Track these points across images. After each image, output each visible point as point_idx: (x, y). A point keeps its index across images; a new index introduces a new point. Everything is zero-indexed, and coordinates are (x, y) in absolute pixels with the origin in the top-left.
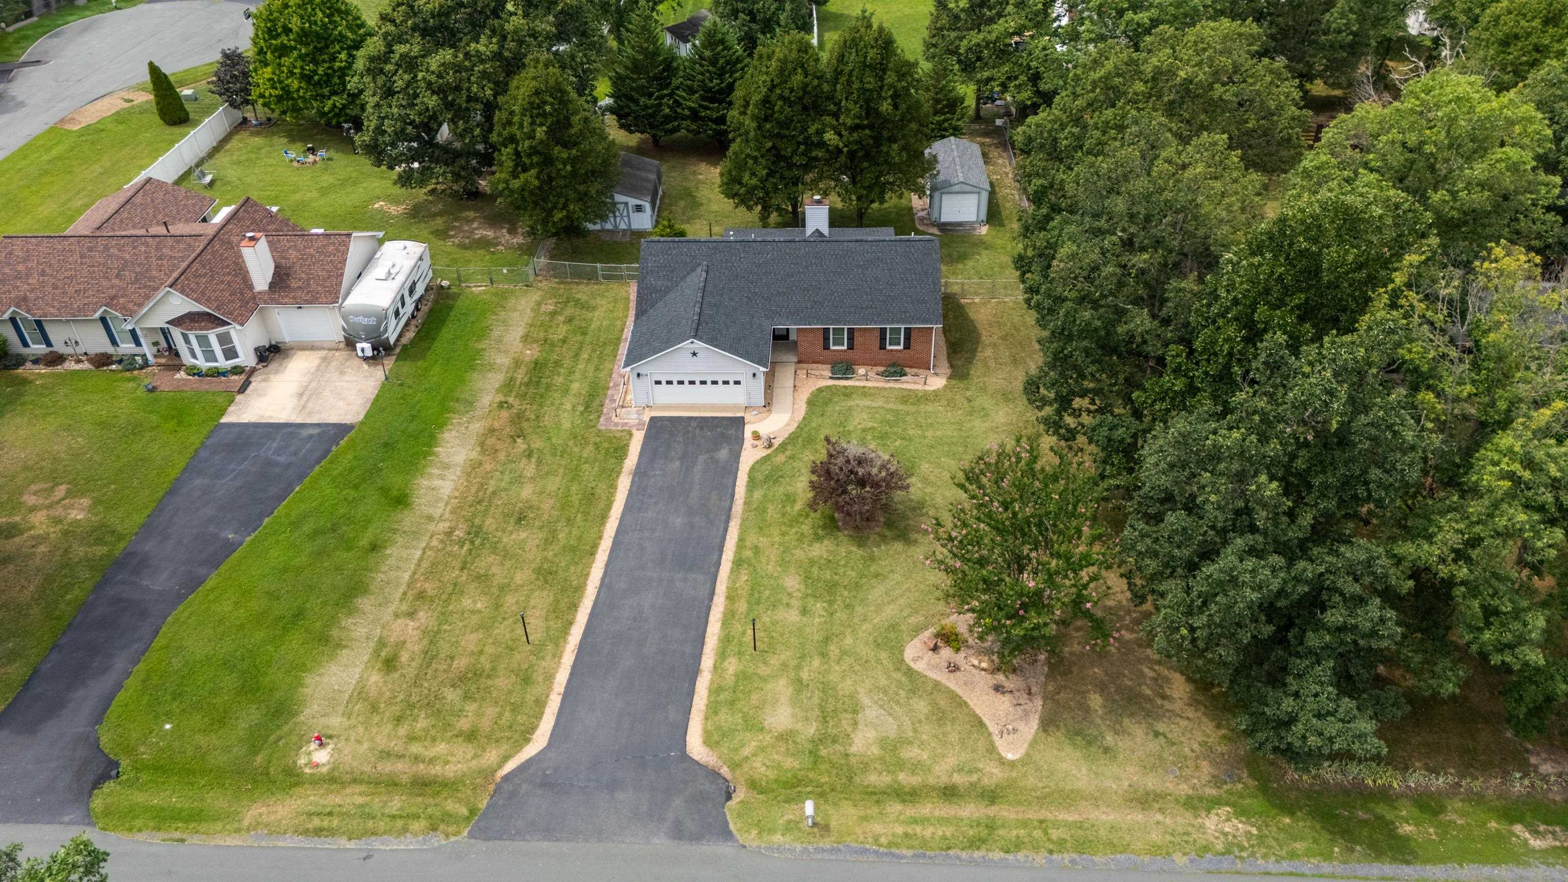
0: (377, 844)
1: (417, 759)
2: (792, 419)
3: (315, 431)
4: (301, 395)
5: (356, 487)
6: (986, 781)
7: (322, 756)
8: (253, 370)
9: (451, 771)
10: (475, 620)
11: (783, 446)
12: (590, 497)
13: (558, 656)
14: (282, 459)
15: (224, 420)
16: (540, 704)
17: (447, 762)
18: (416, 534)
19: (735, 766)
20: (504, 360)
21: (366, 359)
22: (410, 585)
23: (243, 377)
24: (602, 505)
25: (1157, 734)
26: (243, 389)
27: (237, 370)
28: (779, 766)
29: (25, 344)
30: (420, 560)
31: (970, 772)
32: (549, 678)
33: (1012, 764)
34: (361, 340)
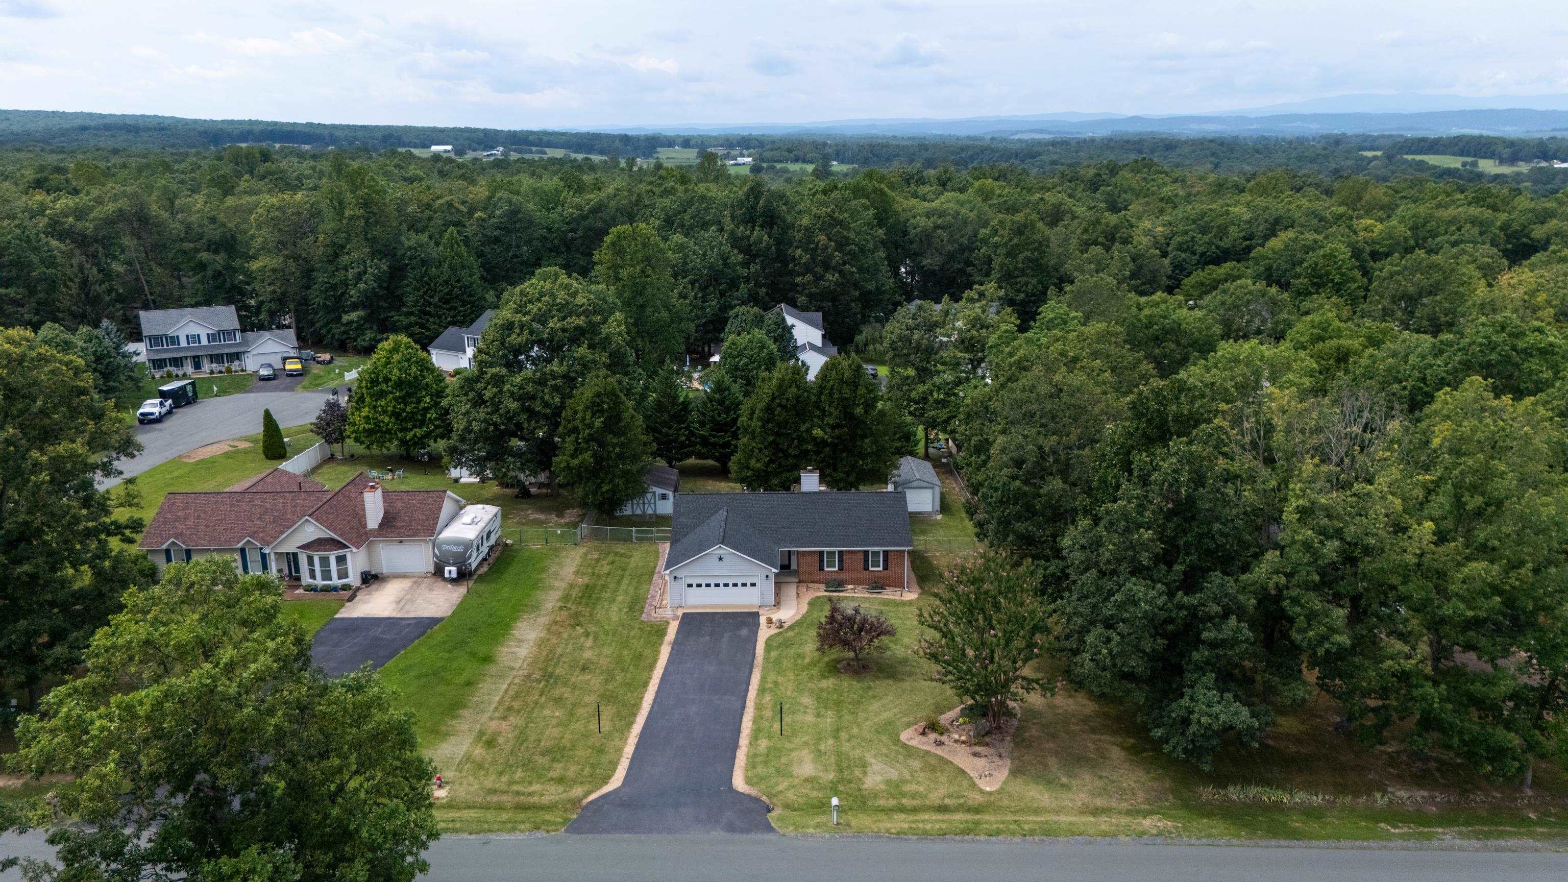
0: (492, 836)
1: (518, 793)
2: (797, 612)
3: (412, 622)
4: (398, 602)
5: (449, 652)
6: (970, 802)
7: (443, 793)
8: (358, 589)
9: (546, 800)
10: (554, 722)
11: (791, 628)
12: (639, 657)
13: (625, 740)
14: (388, 637)
15: (337, 616)
16: (614, 764)
17: (542, 795)
18: (502, 677)
19: (770, 796)
20: (561, 585)
22: (501, 702)
23: (351, 592)
24: (649, 661)
25: (1101, 777)
26: (351, 599)
27: (346, 587)
28: (807, 796)
30: (506, 691)
31: (959, 797)
32: (619, 751)
33: (990, 793)
34: (449, 564)
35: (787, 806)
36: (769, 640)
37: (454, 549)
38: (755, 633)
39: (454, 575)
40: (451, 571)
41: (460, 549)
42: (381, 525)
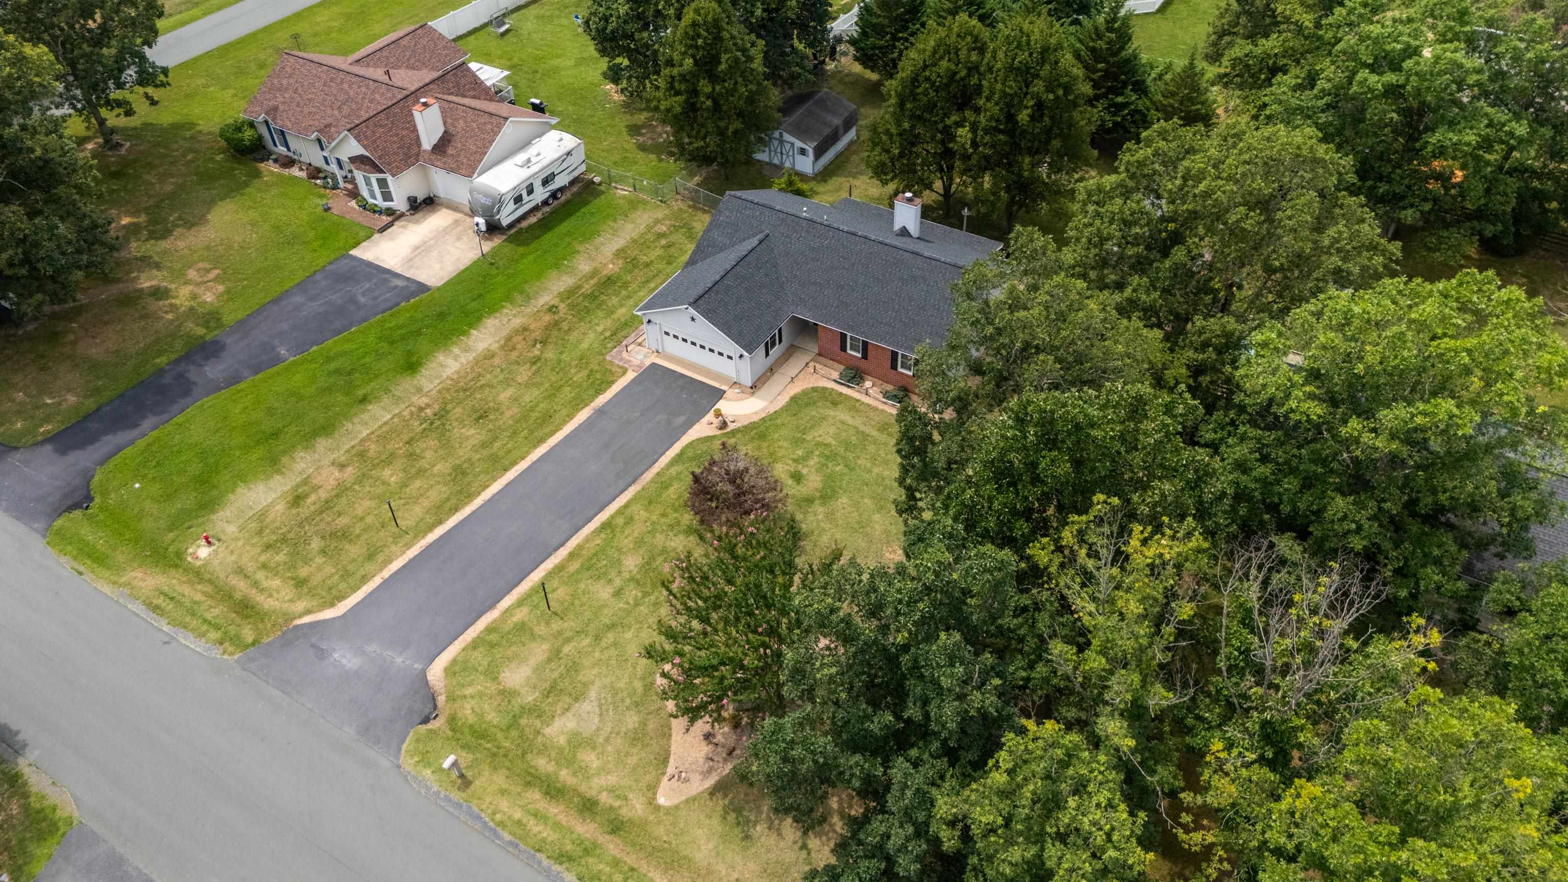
0: (180, 636)
1: (256, 584)
2: (765, 409)
3: (400, 283)
4: (417, 248)
5: (392, 343)
6: (624, 811)
7: (204, 552)
8: (402, 215)
9: (267, 606)
10: (380, 490)
11: (734, 432)
12: (547, 418)
13: (408, 546)
14: (362, 300)
15: (354, 252)
16: (364, 579)
17: (271, 596)
18: (398, 400)
20: (584, 266)
22: (363, 441)
23: (390, 219)
24: (551, 427)
26: (382, 230)
27: (390, 212)
28: (481, 716)
29: (275, 145)
30: (385, 423)
31: (618, 797)
32: (388, 561)
33: (658, 808)
35: (452, 720)
36: (690, 444)
37: (483, 200)
38: (690, 424)
41: (488, 202)
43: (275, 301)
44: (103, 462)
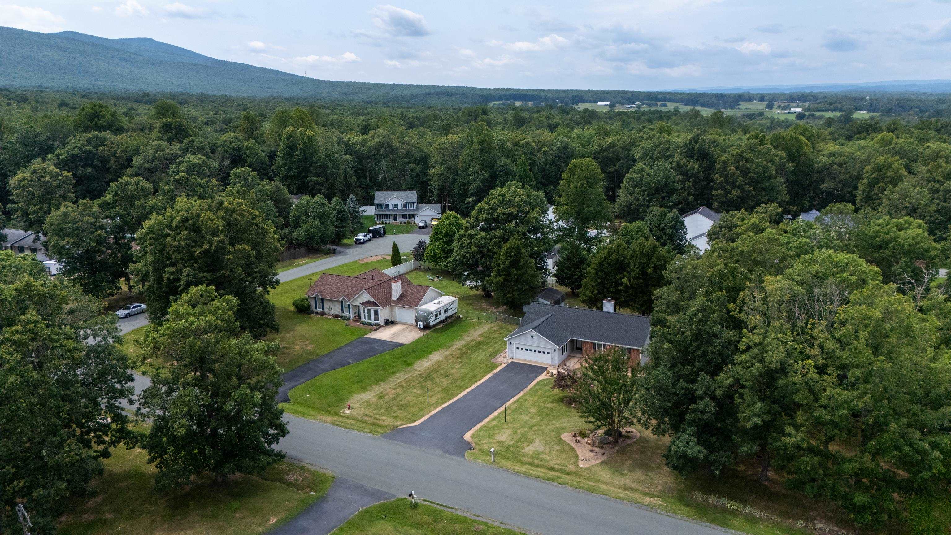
0: (352, 431)
1: (375, 418)
3: (392, 344)
4: (393, 334)
5: (397, 359)
7: (348, 412)
8: (382, 326)
9: (384, 423)
10: (414, 395)
12: (474, 376)
13: (435, 409)
14: (377, 348)
15: (366, 336)
16: (422, 416)
17: (384, 421)
18: (409, 372)
19: (477, 444)
20: (468, 339)
21: (420, 328)
22: (399, 383)
23: (377, 327)
24: (478, 379)
26: (375, 330)
27: (377, 325)
29: (316, 308)
30: (406, 378)
31: (563, 466)
32: (429, 412)
33: (581, 468)
34: (420, 321)
35: (481, 449)
36: (541, 381)
37: (423, 314)
38: (536, 377)
39: (422, 326)
40: (421, 324)
41: (426, 314)
42: (398, 299)
43: (340, 348)
44: (290, 389)
